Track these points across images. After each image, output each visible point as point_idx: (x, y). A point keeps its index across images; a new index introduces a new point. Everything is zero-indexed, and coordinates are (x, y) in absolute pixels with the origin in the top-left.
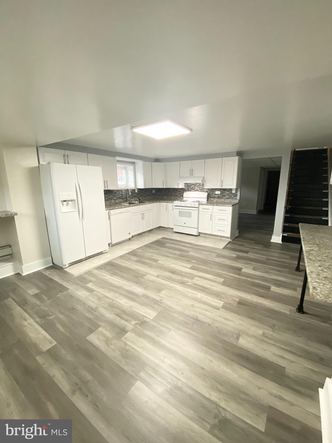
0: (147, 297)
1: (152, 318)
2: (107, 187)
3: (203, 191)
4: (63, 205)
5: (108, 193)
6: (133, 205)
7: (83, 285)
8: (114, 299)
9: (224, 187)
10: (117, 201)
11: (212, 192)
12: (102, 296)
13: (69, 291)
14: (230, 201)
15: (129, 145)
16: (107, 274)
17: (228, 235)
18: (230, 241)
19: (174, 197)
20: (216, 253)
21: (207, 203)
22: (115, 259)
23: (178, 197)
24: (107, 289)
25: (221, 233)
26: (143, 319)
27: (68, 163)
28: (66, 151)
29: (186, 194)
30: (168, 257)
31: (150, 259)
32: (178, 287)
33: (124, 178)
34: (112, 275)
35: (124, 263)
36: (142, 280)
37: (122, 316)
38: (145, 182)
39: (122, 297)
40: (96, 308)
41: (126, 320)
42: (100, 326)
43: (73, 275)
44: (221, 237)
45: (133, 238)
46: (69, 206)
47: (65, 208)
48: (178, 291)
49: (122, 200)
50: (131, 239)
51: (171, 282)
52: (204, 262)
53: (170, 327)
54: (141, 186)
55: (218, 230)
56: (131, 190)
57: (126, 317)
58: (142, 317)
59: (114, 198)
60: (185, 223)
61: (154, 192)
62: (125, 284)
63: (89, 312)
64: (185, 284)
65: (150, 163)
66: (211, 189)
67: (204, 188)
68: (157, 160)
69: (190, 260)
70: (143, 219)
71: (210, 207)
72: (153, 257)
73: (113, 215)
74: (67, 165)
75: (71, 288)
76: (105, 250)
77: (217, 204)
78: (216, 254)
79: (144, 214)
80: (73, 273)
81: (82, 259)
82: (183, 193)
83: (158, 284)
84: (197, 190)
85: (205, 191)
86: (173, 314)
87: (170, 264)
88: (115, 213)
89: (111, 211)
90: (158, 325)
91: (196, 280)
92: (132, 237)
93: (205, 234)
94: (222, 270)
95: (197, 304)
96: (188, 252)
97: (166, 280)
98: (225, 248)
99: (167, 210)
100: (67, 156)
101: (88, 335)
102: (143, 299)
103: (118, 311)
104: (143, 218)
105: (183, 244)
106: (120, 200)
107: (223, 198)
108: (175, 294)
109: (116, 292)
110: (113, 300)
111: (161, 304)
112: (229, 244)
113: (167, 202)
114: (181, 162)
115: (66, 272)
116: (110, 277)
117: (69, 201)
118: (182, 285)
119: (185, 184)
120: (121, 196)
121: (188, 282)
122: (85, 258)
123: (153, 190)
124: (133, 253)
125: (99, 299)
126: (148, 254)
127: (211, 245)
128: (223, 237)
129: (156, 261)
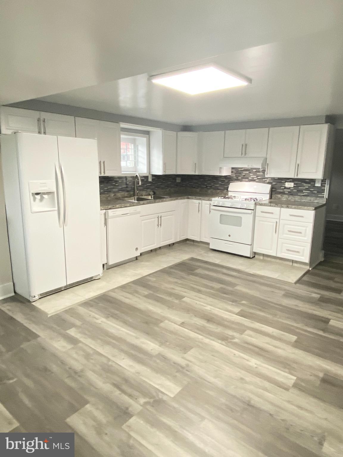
0: (164, 358)
1: (172, 396)
2: (104, 172)
3: (264, 182)
4: (35, 199)
5: (105, 181)
6: (145, 202)
7: (62, 331)
8: (110, 357)
9: (300, 176)
10: (119, 195)
11: (279, 184)
12: (91, 352)
13: (39, 339)
14: (310, 200)
15: (142, 104)
16: (100, 315)
17: (306, 258)
18: (309, 270)
19: (212, 190)
20: (285, 290)
21: (270, 202)
22: (113, 290)
23: (219, 191)
24: (99, 341)
25: (292, 255)
26: (158, 395)
27: (45, 133)
28: (42, 113)
29: (233, 186)
30: (199, 291)
31: (171, 294)
32: (217, 345)
33: (132, 158)
34: (108, 317)
35: (126, 298)
36: (156, 328)
37: (124, 387)
38: (165, 164)
39: (123, 355)
40: (82, 371)
41: (130, 396)
42: (87, 402)
43: (46, 314)
44: (293, 261)
45: (143, 257)
46: (44, 201)
47: (37, 206)
48: (217, 352)
49: (126, 194)
50: (138, 258)
51: (205, 335)
52: (263, 305)
53: (204, 414)
54: (158, 170)
55: (288, 250)
56: (141, 177)
57: (129, 390)
58: (156, 393)
59: (114, 190)
60: (229, 236)
61: (178, 180)
62: (128, 334)
63: (70, 376)
64: (229, 340)
65: (175, 133)
66: (278, 178)
67: (266, 176)
68: (186, 128)
69: (239, 300)
70: (159, 226)
71: (276, 210)
72: (176, 291)
73: (113, 217)
74: (43, 135)
75: (43, 334)
76: (97, 276)
77: (288, 204)
78: (283, 293)
79: (161, 217)
80: (46, 311)
81: (60, 288)
82: (228, 183)
83: (184, 337)
84: (253, 180)
85: (267, 182)
86: (208, 391)
87: (205, 305)
88: (115, 214)
89: (110, 211)
90: (182, 409)
91: (247, 335)
92: (141, 254)
93: (264, 255)
94: (295, 320)
95: (249, 378)
96: (234, 285)
97: (196, 331)
98: (299, 281)
99: (200, 212)
100: (44, 121)
101: (68, 416)
102: (158, 361)
103: (118, 379)
104: (160, 224)
105: (225, 271)
106: (123, 193)
107: (300, 195)
108: (213, 357)
109: (114, 346)
110: (109, 360)
111: (188, 373)
112: (307, 275)
113: (200, 199)
114: (227, 132)
115: (34, 309)
116: (104, 320)
117: (44, 194)
118: (223, 343)
119: (232, 168)
120: (125, 186)
121: (233, 337)
122: (65, 287)
123: (177, 178)
124: (142, 282)
125: (87, 356)
126: (166, 286)
127: (275, 275)
128: (296, 262)
129: (180, 297)
